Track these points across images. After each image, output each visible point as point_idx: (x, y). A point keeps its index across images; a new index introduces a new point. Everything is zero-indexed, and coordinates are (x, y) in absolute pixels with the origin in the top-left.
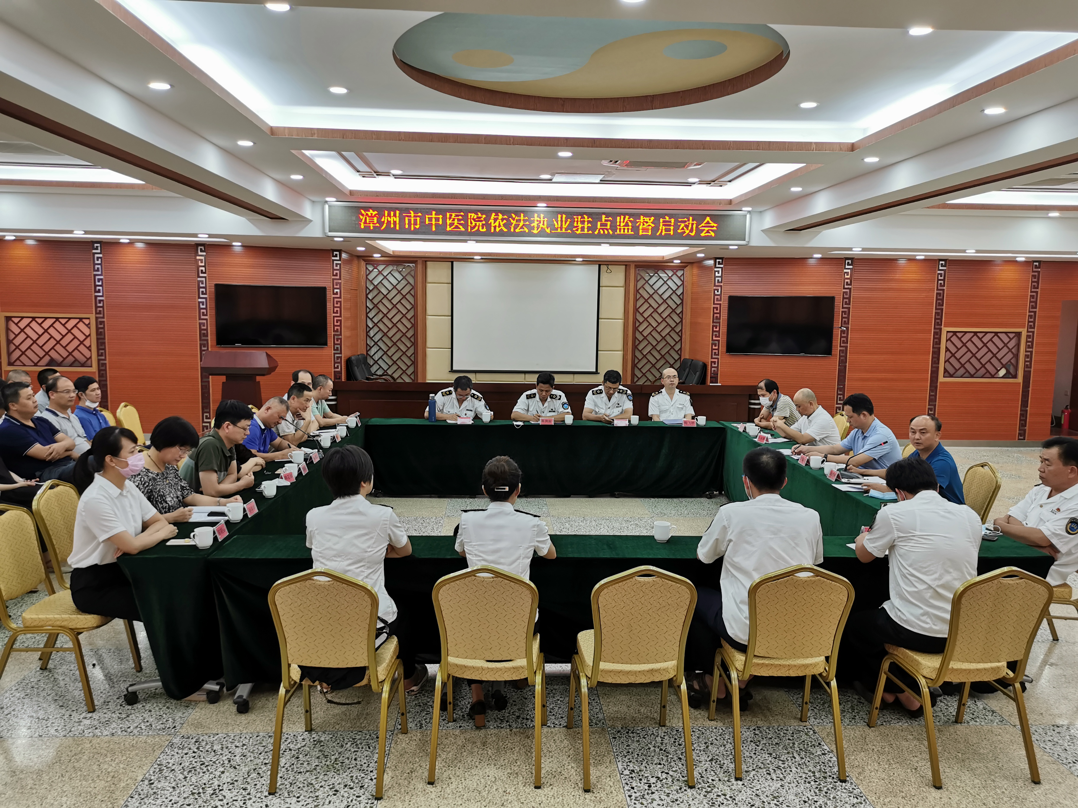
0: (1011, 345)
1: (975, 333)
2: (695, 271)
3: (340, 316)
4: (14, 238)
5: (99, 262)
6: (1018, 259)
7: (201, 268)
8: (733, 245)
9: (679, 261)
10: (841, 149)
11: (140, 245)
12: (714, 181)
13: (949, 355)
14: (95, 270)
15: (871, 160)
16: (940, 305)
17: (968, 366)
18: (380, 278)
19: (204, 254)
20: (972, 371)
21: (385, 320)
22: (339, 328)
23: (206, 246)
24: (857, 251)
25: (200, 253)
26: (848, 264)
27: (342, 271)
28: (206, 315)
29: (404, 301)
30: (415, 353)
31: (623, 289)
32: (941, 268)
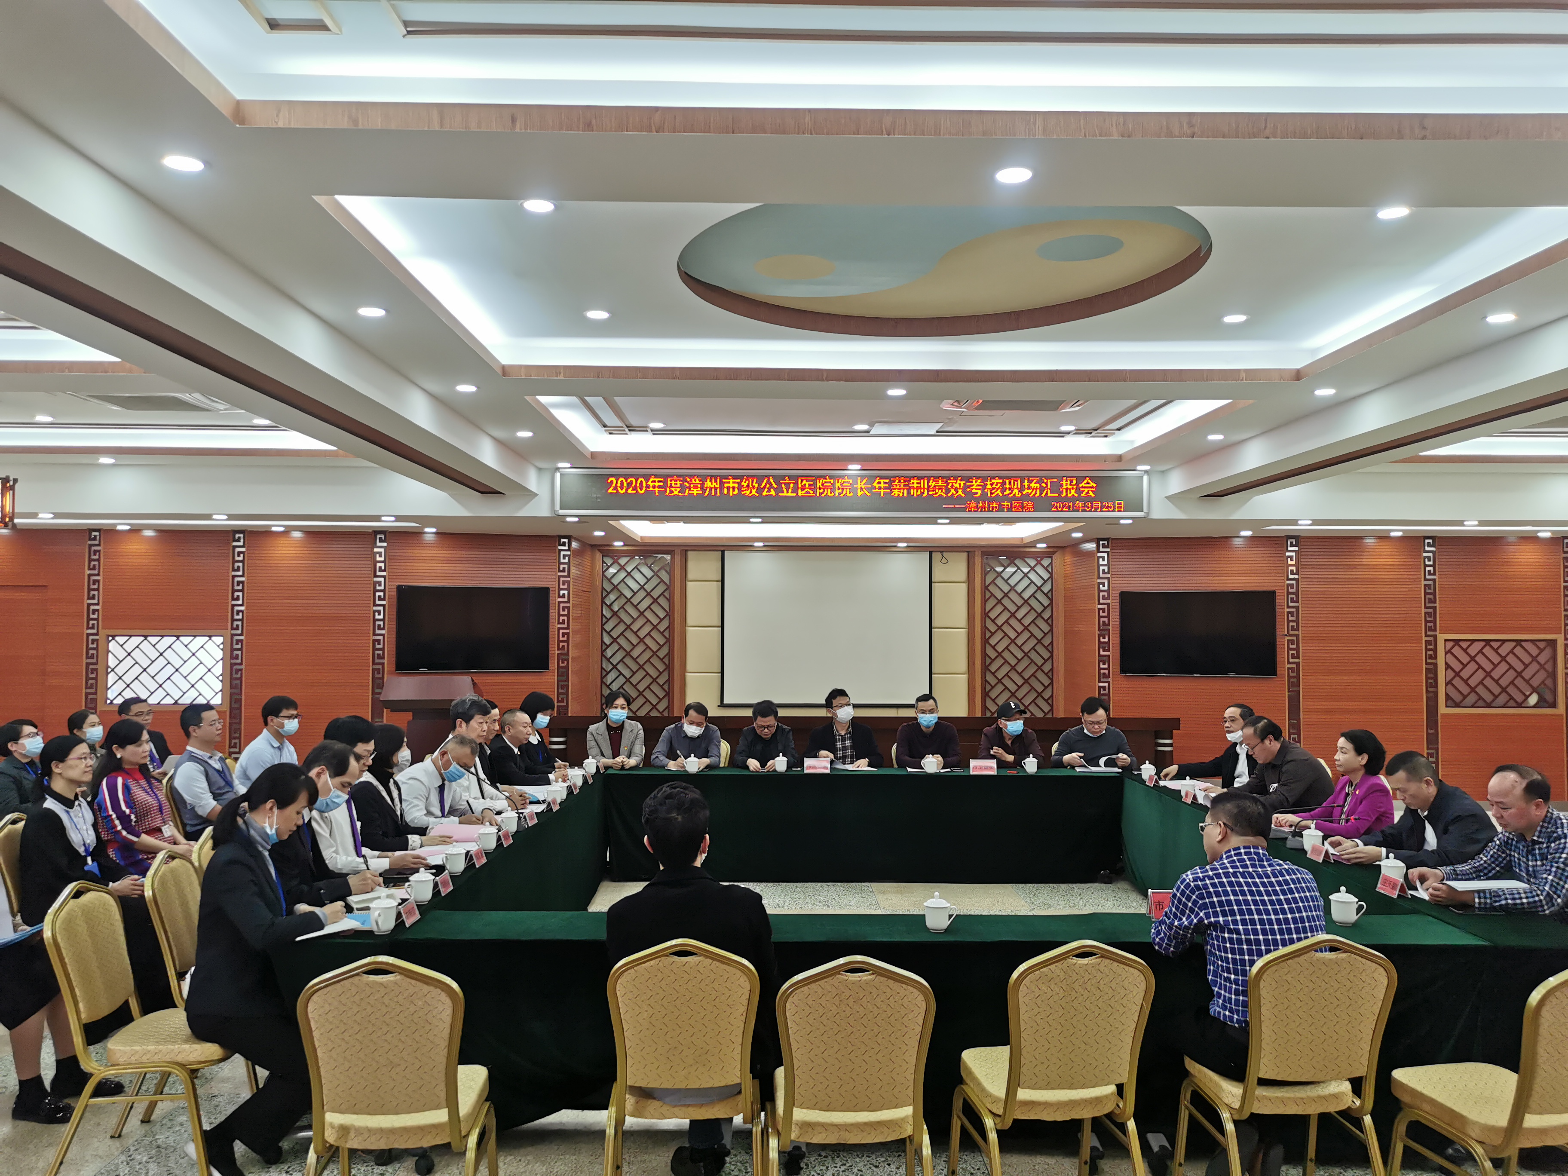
0: (1542, 659)
1: (1488, 642)
2: (1068, 559)
3: (568, 628)
4: (127, 528)
5: (241, 558)
6: (1540, 535)
7: (378, 565)
8: (1126, 518)
9: (1044, 545)
10: (1281, 378)
11: (297, 534)
12: (1096, 430)
13: (1451, 674)
14: (234, 570)
15: (1325, 392)
16: (1431, 601)
17: (1480, 690)
18: (623, 575)
19: (385, 544)
20: (1488, 698)
21: (628, 634)
22: (565, 644)
23: (388, 534)
24: (1305, 525)
25: (379, 544)
26: (1292, 545)
27: (572, 564)
28: (383, 629)
29: (655, 607)
30: (670, 681)
31: (964, 586)
32: (1427, 549)
